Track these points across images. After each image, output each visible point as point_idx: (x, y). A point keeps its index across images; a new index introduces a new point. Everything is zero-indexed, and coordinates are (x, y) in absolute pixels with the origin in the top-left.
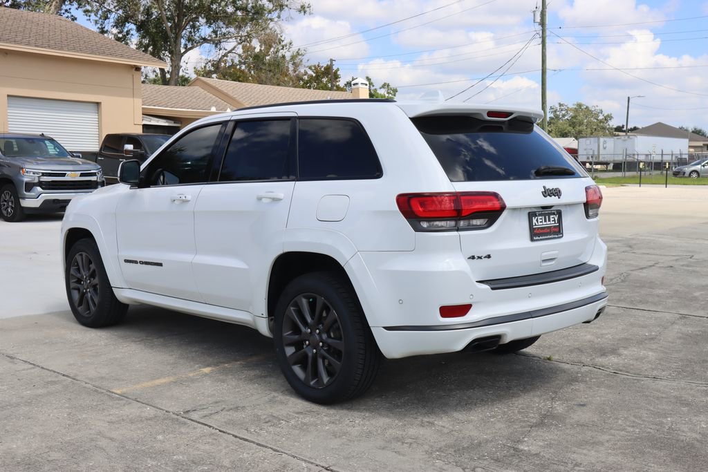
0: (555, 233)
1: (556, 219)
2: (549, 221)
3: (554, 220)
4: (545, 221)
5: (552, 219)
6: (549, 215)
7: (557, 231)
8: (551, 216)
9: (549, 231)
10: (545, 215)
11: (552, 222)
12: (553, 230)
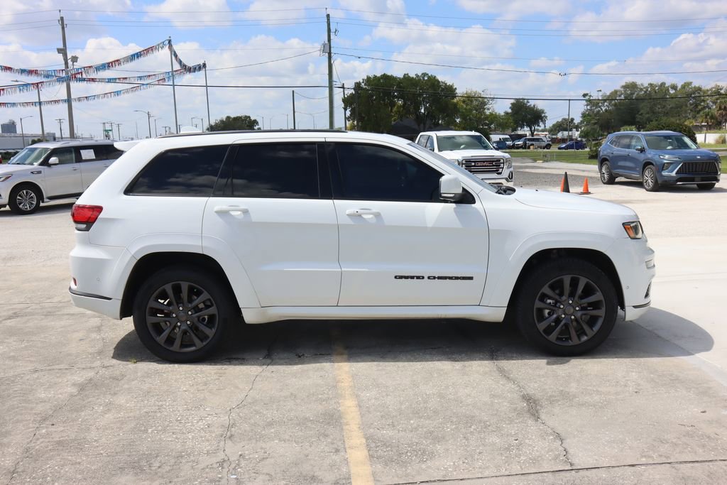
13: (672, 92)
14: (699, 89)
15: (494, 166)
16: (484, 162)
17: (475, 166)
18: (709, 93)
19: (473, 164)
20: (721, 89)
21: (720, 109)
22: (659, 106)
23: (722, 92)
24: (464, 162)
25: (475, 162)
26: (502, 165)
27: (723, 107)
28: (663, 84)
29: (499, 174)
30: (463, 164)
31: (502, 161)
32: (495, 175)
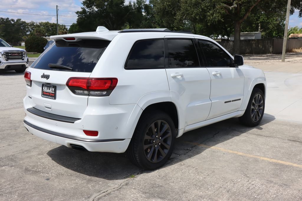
0: (52, 96)
1: (53, 90)
2: (50, 90)
3: (52, 90)
4: (48, 89)
5: (51, 89)
6: (50, 87)
7: (53, 96)
8: (51, 88)
9: (49, 94)
10: (48, 87)
11: (51, 91)
12: (51, 94)
13: (13, 23)
14: (25, 22)
15: (20, 55)
16: (15, 53)
17: (11, 56)
18: (29, 24)
19: (10, 54)
20: (34, 23)
21: (37, 32)
22: (9, 29)
23: (35, 24)
24: (5, 53)
25: (10, 53)
26: (24, 55)
27: (38, 31)
28: (8, 18)
29: (23, 59)
30: (4, 55)
31: (23, 53)
32: (21, 61)
